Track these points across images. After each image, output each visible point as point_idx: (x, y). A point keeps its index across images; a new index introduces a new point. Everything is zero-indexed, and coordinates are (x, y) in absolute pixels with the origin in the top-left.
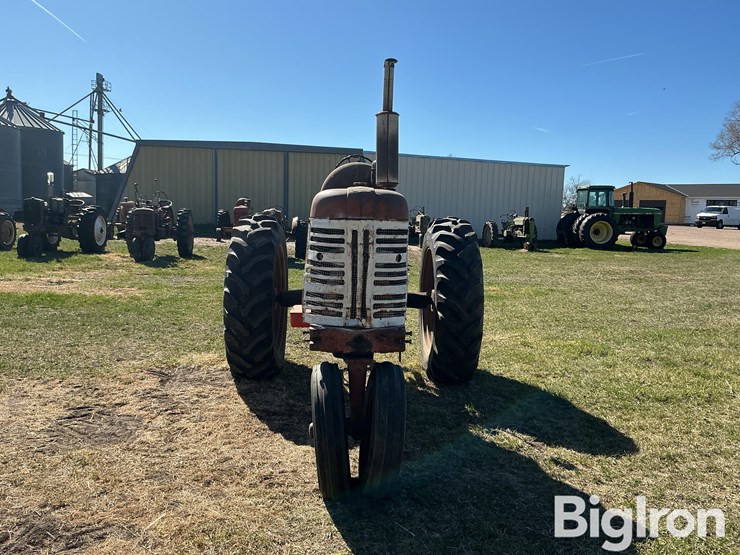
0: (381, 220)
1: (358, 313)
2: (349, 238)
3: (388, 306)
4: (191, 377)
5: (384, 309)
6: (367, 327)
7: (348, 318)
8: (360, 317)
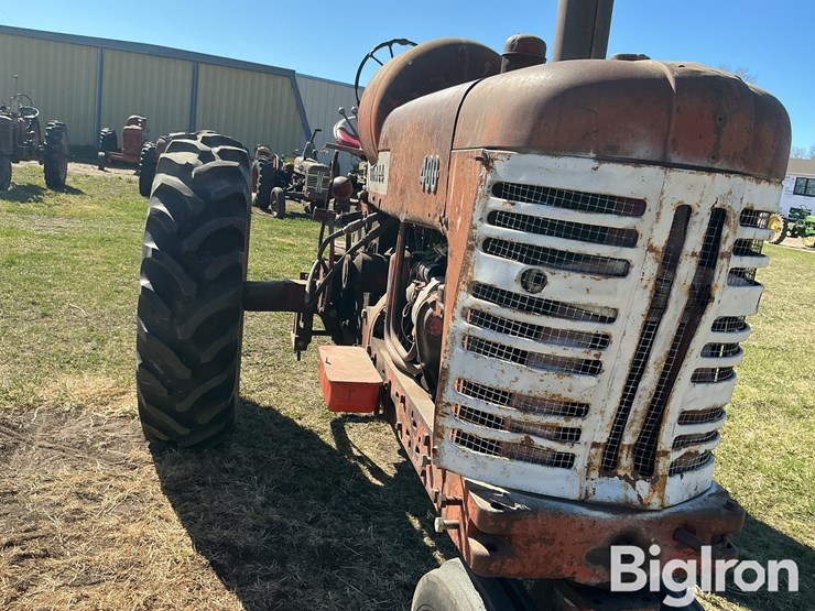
3: (704, 438)
5: (692, 449)
6: (651, 507)
7: (595, 474)
8: (629, 474)
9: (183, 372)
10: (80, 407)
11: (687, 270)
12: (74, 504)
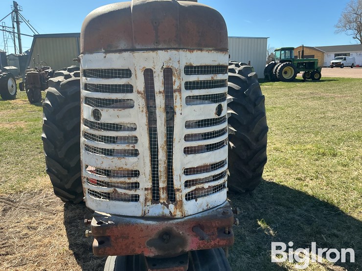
0: (191, 50)
1: (163, 195)
2: (139, 83)
3: (207, 180)
4: (32, 202)
5: (200, 186)
6: (177, 217)
7: (149, 203)
8: (165, 202)
9: (65, 172)
10: (41, 190)
11: (160, 101)
12: (25, 231)
